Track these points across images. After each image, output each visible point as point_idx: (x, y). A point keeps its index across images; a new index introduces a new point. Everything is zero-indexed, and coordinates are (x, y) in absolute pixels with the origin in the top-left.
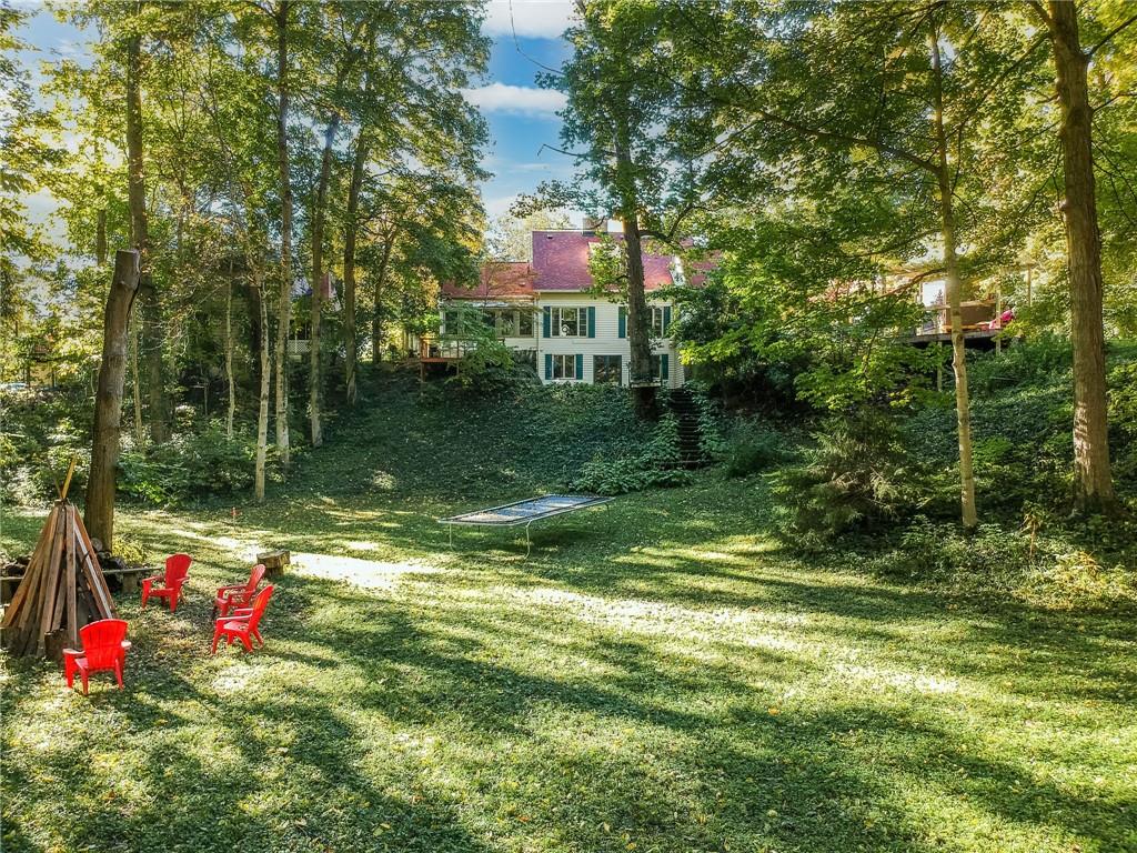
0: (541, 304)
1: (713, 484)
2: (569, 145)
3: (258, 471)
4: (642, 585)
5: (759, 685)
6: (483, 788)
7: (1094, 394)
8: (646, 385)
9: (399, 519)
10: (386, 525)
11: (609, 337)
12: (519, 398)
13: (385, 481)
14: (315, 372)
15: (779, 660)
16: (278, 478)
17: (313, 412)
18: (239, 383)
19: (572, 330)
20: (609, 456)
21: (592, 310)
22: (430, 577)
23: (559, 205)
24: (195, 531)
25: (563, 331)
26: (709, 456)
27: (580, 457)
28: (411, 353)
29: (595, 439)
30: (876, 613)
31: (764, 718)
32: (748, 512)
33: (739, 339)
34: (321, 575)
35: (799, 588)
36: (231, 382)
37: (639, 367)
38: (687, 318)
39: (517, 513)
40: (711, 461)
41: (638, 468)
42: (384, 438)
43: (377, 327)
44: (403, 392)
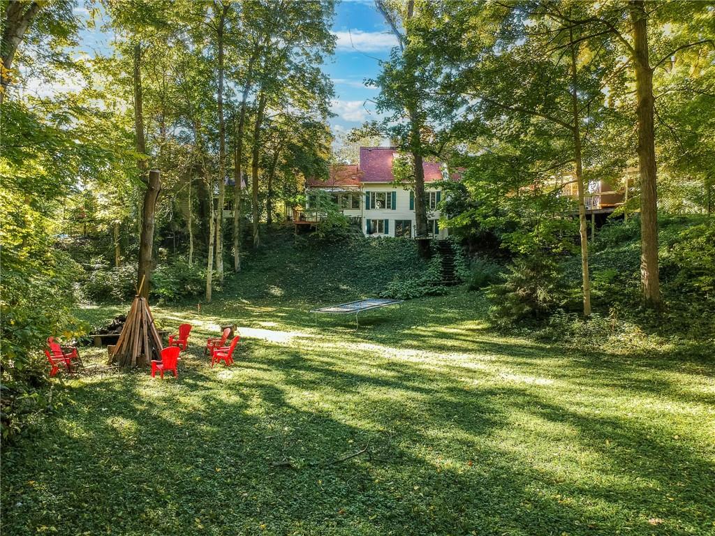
0: (364, 190)
1: (461, 294)
2: (380, 112)
3: (207, 285)
4: (415, 343)
5: (463, 379)
6: (340, 408)
7: (651, 247)
8: (424, 238)
9: (286, 312)
10: (280, 314)
11: (404, 209)
12: (351, 245)
13: (277, 291)
14: (237, 229)
15: (475, 372)
16: (218, 289)
17: (235, 252)
18: (195, 236)
19: (383, 206)
20: (403, 278)
21: (394, 193)
22: (307, 338)
23: (376, 134)
24: (177, 317)
25: (377, 205)
26: (459, 279)
27: (386, 279)
28: (289, 218)
29: (395, 269)
30: (531, 355)
31: (461, 390)
32: (477, 309)
33: (470, 216)
34: (253, 337)
35: (495, 345)
36: (191, 235)
37: (420, 228)
38: (449, 199)
39: (351, 308)
40: (460, 282)
41: (419, 285)
42: (275, 267)
43: (269, 203)
44: (285, 241)
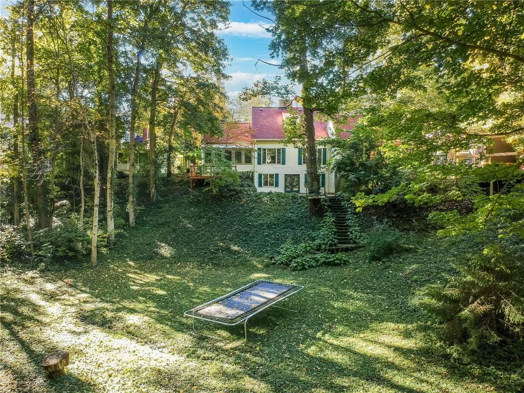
0: (256, 147)
8: (316, 197)
9: (169, 284)
10: (159, 291)
11: (293, 164)
12: (244, 200)
16: (104, 250)
17: (130, 208)
19: (273, 161)
20: (296, 240)
21: (284, 150)
23: (267, 93)
25: (268, 160)
26: (355, 243)
27: (278, 240)
29: (286, 228)
37: (312, 186)
38: (338, 157)
40: (357, 246)
42: (170, 222)
43: (169, 158)
44: (182, 195)
